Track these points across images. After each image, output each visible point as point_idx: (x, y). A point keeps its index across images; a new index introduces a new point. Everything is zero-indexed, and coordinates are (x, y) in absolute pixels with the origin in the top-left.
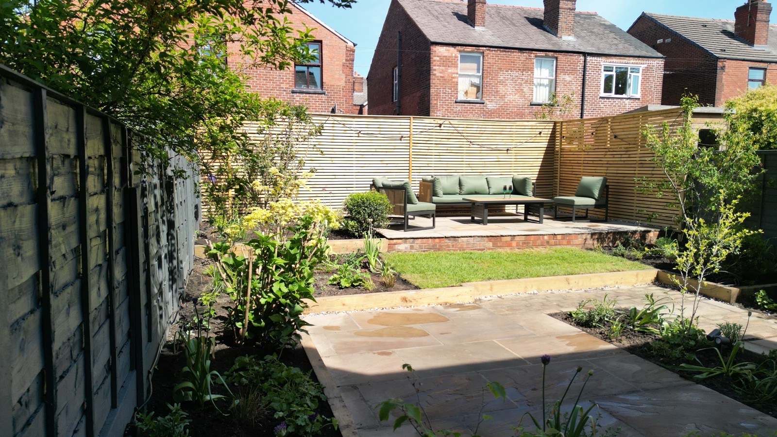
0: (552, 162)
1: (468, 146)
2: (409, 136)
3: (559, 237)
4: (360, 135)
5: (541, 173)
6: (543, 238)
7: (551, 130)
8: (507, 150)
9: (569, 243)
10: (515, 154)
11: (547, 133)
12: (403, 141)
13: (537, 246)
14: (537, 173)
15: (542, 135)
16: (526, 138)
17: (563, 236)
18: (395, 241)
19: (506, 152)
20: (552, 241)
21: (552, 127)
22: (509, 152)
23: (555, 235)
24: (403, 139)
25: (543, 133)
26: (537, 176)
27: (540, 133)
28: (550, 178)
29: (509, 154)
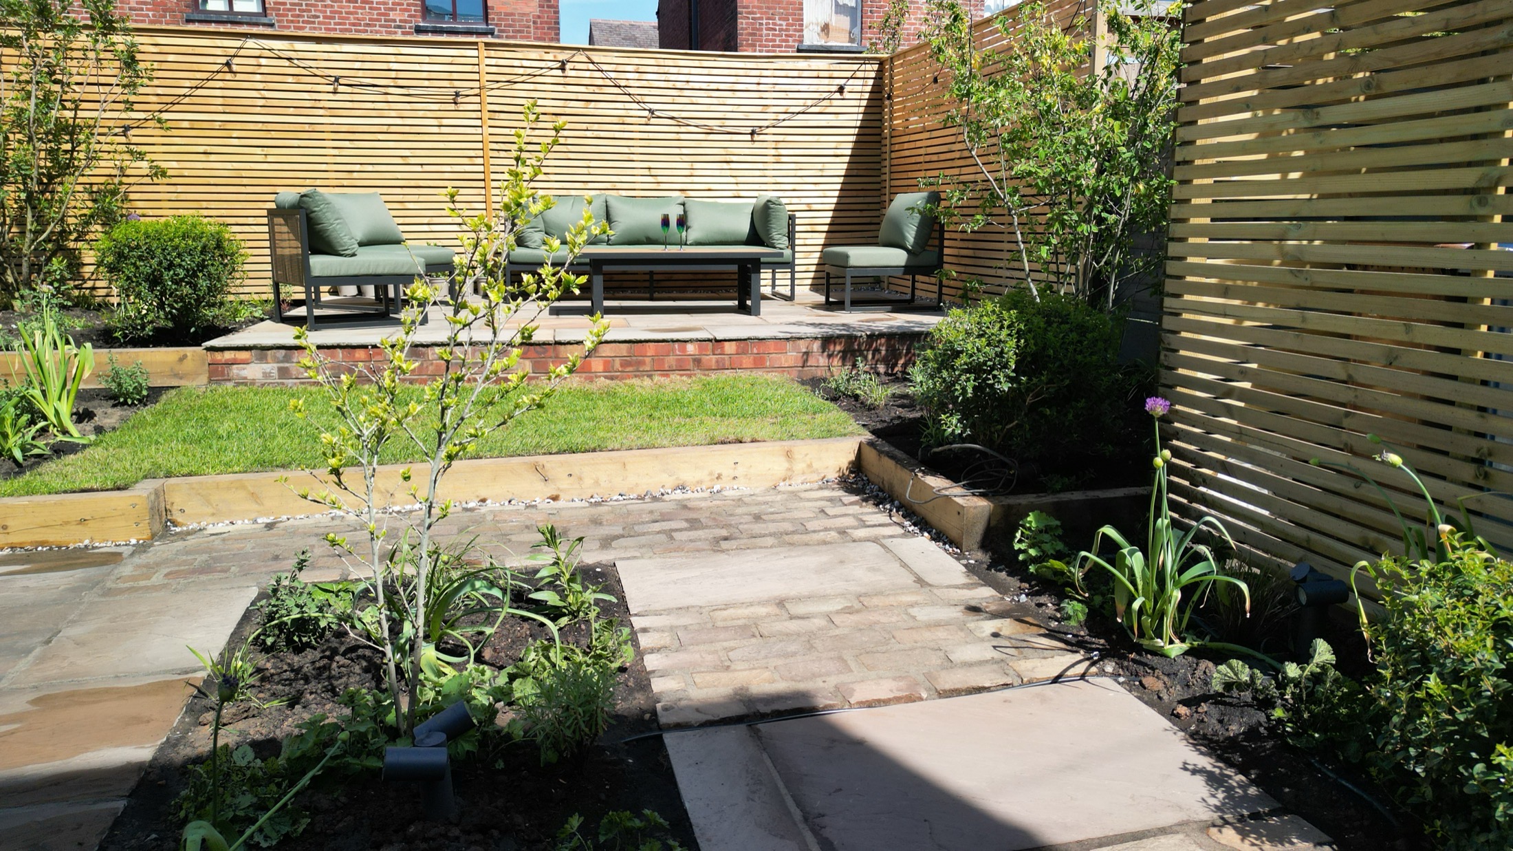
0: (877, 166)
1: (643, 121)
2: (477, 91)
3: (730, 348)
4: (341, 89)
5: (845, 193)
6: (684, 350)
7: (871, 82)
8: (752, 133)
9: (759, 364)
10: (773, 145)
11: (859, 89)
12: (462, 107)
13: (665, 372)
14: (837, 193)
15: (846, 95)
16: (801, 102)
17: (742, 344)
18: (228, 355)
19: (748, 137)
20: (710, 359)
21: (873, 75)
22: (756, 137)
23: (717, 341)
24: (460, 100)
25: (847, 89)
26: (835, 200)
27: (841, 90)
28: (872, 206)
29: (757, 145)
